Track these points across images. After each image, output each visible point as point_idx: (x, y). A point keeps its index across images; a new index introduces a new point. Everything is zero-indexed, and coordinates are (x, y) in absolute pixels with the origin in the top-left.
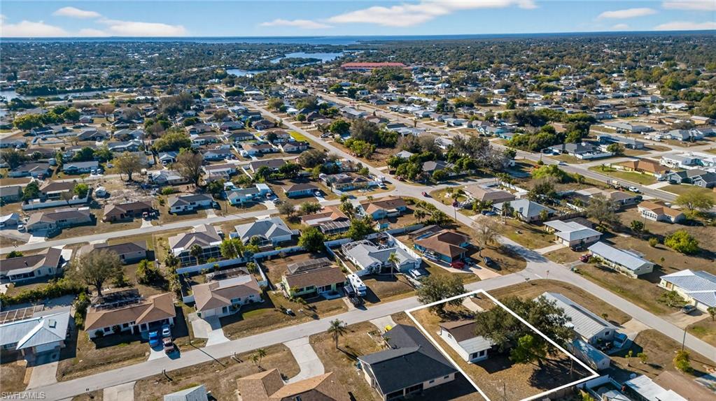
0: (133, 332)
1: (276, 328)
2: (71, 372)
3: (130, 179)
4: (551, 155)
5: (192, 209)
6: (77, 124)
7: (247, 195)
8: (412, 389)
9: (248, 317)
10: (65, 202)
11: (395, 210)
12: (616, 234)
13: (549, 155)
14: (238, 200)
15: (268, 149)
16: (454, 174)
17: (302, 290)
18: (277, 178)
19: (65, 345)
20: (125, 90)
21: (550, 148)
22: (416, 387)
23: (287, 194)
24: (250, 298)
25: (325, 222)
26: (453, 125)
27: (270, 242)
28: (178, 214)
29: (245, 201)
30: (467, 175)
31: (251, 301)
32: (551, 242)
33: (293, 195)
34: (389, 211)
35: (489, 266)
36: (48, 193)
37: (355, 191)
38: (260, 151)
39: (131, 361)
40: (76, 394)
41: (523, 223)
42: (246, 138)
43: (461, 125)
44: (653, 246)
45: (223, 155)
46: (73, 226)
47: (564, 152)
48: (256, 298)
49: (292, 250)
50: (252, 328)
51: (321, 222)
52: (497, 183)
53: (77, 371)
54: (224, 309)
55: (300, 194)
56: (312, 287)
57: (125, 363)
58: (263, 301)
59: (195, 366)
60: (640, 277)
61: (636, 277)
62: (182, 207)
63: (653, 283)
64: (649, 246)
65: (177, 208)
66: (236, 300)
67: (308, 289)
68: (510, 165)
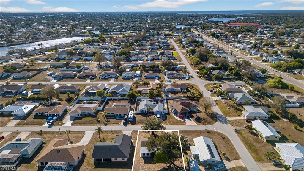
0: (46, 116)
1: (89, 125)
2: (20, 124)
3: (100, 64)
4: (292, 74)
5: (108, 77)
6: (105, 43)
7: (129, 75)
8: (106, 160)
9: (84, 119)
10: (72, 69)
11: (179, 89)
12: (281, 118)
13: (290, 74)
14: (125, 77)
15: (157, 58)
16: (226, 77)
17: (109, 113)
18: (149, 70)
19: (26, 116)
20: (131, 32)
21: (294, 71)
22: (108, 160)
23: (145, 77)
24: (90, 113)
25: (145, 90)
26: (253, 54)
27: (118, 94)
28: (102, 79)
29: (128, 77)
30: (233, 79)
31: (90, 114)
32: (239, 115)
33: (148, 77)
34: (177, 89)
35: (196, 120)
36: (71, 66)
37: (174, 79)
38: (153, 59)
39: (37, 125)
40: (14, 131)
41: (235, 104)
42: (154, 53)
43: (257, 55)
44: (296, 128)
45: (139, 59)
46: (68, 78)
47: (300, 73)
48: (92, 113)
49: (123, 98)
50: (82, 124)
51: (143, 89)
52: (243, 84)
53: (22, 124)
54: (78, 115)
55: (151, 77)
56: (114, 113)
57: (36, 125)
58: (95, 115)
59: (52, 132)
60: (267, 141)
61: (265, 140)
62: (104, 76)
63: (272, 146)
64: (294, 128)
65: (102, 77)
66: (84, 112)
67: (112, 113)
68: (260, 77)
